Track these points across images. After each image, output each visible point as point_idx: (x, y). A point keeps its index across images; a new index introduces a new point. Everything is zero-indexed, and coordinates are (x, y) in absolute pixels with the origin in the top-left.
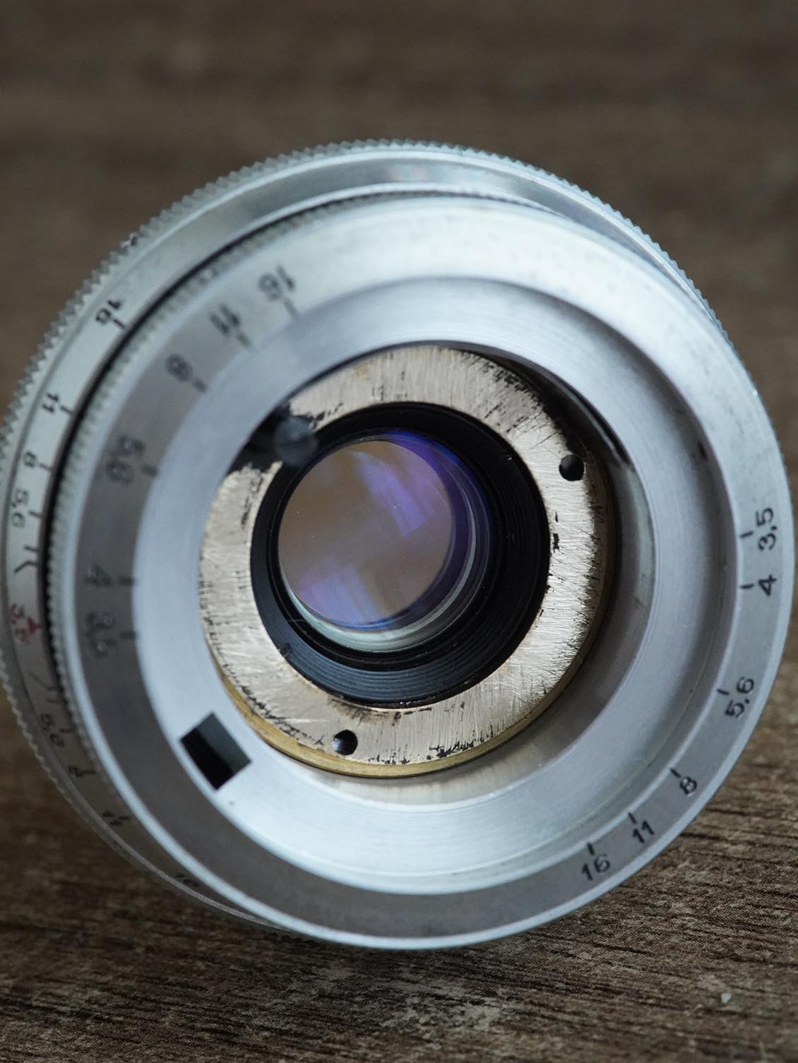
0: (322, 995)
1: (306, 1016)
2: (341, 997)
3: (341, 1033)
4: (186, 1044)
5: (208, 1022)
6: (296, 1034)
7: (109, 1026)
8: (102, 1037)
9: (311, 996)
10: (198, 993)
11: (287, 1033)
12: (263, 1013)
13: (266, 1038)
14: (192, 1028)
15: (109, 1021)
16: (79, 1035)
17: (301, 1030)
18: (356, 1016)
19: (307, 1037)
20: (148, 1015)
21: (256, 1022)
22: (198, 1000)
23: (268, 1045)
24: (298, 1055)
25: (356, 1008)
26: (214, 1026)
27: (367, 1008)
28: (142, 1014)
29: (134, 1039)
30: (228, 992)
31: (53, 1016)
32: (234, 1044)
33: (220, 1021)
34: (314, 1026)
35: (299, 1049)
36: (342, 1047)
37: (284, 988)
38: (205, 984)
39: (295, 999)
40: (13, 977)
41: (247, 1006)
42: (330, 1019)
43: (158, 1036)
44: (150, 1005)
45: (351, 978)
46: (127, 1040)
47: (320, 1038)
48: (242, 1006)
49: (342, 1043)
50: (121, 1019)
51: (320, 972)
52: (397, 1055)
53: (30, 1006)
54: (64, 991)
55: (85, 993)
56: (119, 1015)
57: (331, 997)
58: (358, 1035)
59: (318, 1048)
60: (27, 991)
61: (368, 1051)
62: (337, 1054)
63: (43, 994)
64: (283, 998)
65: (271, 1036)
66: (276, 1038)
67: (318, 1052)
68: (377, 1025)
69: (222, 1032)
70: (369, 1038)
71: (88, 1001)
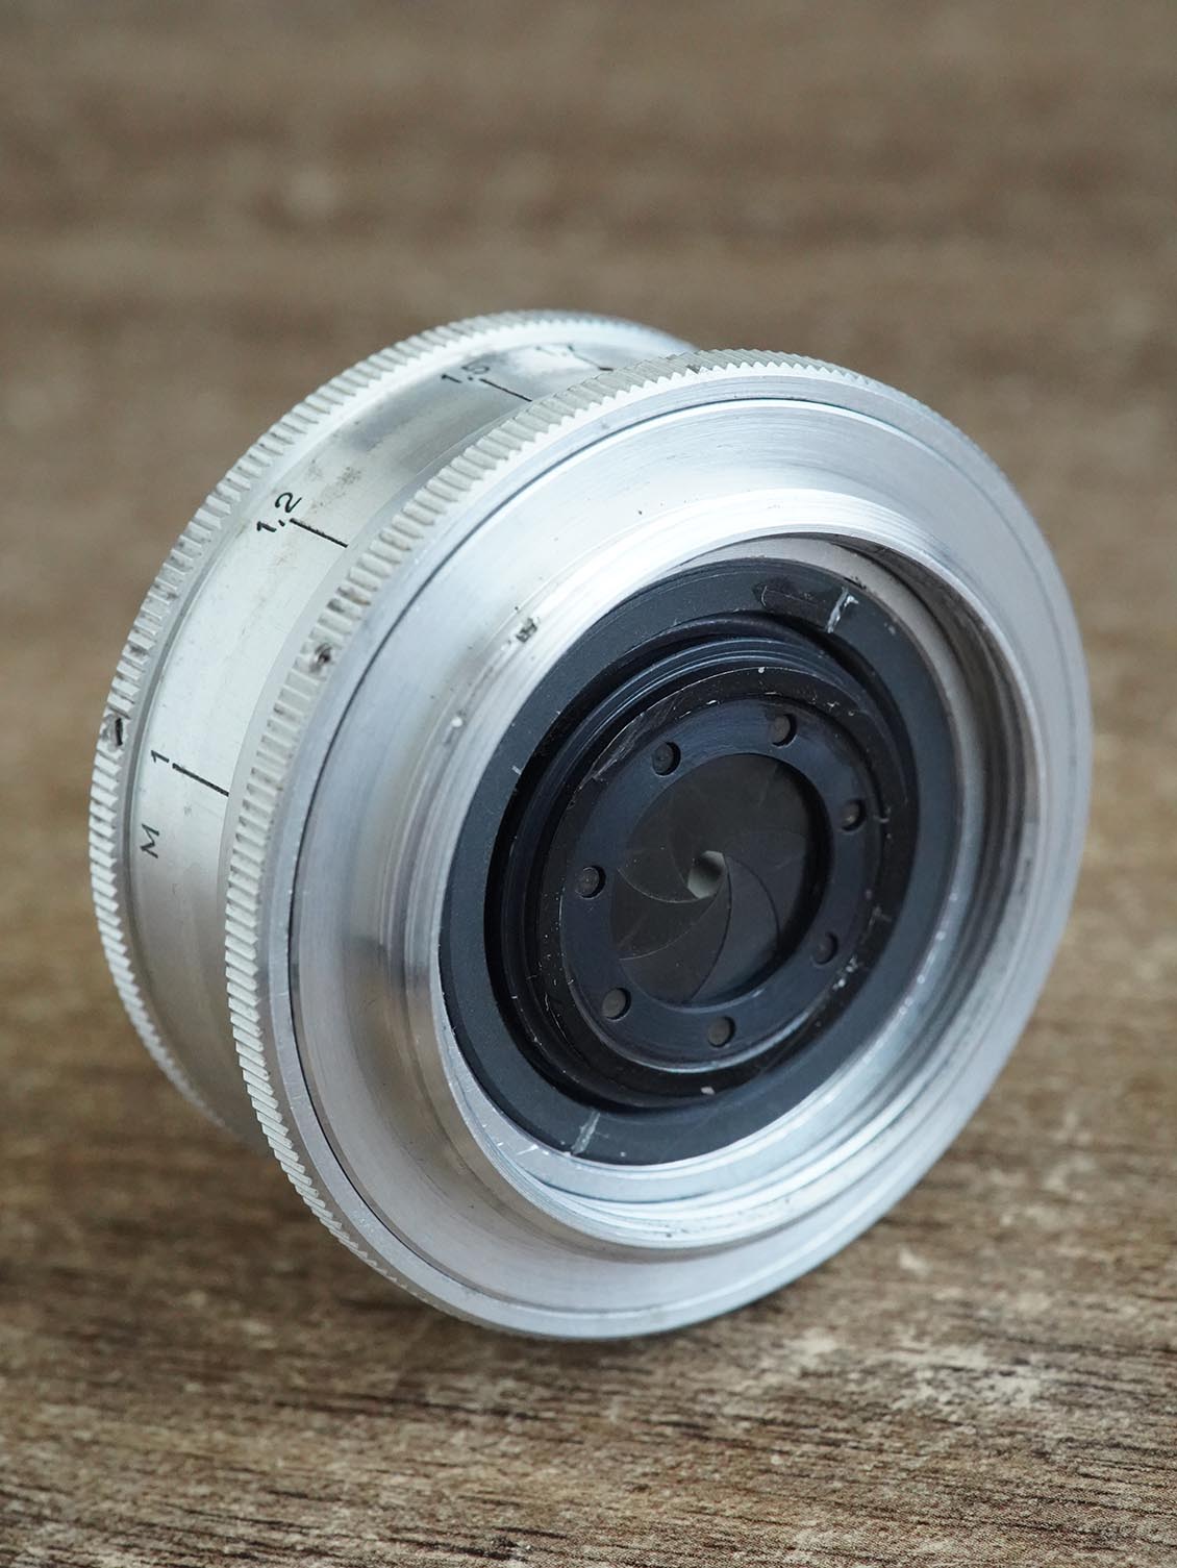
0: (805, 1374)
1: (792, 1400)
2: (830, 1374)
3: (842, 1418)
4: (643, 1443)
5: (666, 1413)
6: (785, 1424)
7: (538, 1424)
8: (531, 1438)
9: (790, 1374)
10: (644, 1379)
11: (772, 1422)
12: (736, 1398)
13: (747, 1431)
14: (648, 1422)
15: (535, 1418)
16: (501, 1438)
17: (789, 1417)
18: (855, 1398)
19: (799, 1426)
20: (586, 1409)
21: (729, 1410)
22: (645, 1387)
23: (752, 1439)
24: (794, 1448)
25: (852, 1387)
26: (675, 1418)
27: (866, 1387)
28: (577, 1408)
29: (577, 1438)
30: (682, 1375)
31: (461, 1416)
32: (707, 1439)
33: (679, 1411)
34: (805, 1412)
35: (793, 1441)
36: (848, 1437)
37: (753, 1367)
38: (650, 1367)
39: (772, 1380)
40: (394, 1368)
41: (711, 1392)
42: (823, 1403)
43: (605, 1433)
44: (584, 1396)
45: (838, 1352)
46: (567, 1440)
47: (816, 1426)
48: (704, 1391)
49: (847, 1431)
50: (550, 1415)
51: (796, 1344)
52: (922, 1443)
53: (427, 1405)
54: (467, 1383)
55: (495, 1384)
56: (549, 1410)
57: (819, 1375)
58: (865, 1420)
59: (817, 1439)
60: (419, 1385)
61: (883, 1440)
62: (843, 1446)
63: (443, 1388)
64: (756, 1378)
65: (753, 1428)
66: (760, 1431)
67: (818, 1444)
68: (886, 1407)
69: (688, 1426)
70: (879, 1424)
71: (504, 1394)
